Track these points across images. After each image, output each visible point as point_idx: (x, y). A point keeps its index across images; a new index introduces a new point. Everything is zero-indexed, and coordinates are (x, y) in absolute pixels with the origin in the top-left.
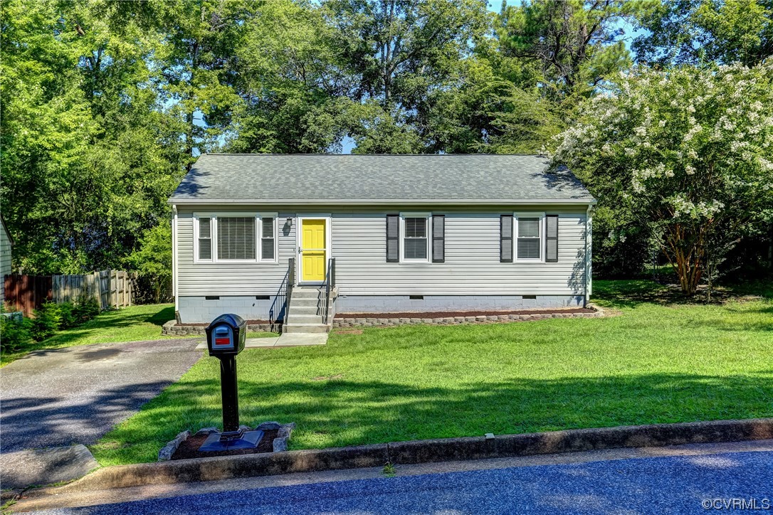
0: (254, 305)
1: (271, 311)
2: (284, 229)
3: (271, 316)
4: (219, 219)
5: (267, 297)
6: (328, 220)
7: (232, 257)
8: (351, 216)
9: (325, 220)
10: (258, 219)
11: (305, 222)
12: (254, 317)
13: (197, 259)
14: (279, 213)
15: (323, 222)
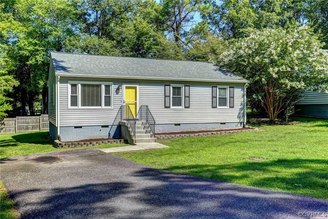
0: (100, 130)
1: (109, 133)
2: (116, 91)
3: (109, 136)
4: (81, 85)
5: (107, 126)
6: (138, 87)
7: (88, 105)
8: (149, 85)
9: (136, 87)
10: (103, 85)
11: (127, 88)
12: (100, 137)
13: (70, 107)
14: (114, 83)
15: (135, 88)
